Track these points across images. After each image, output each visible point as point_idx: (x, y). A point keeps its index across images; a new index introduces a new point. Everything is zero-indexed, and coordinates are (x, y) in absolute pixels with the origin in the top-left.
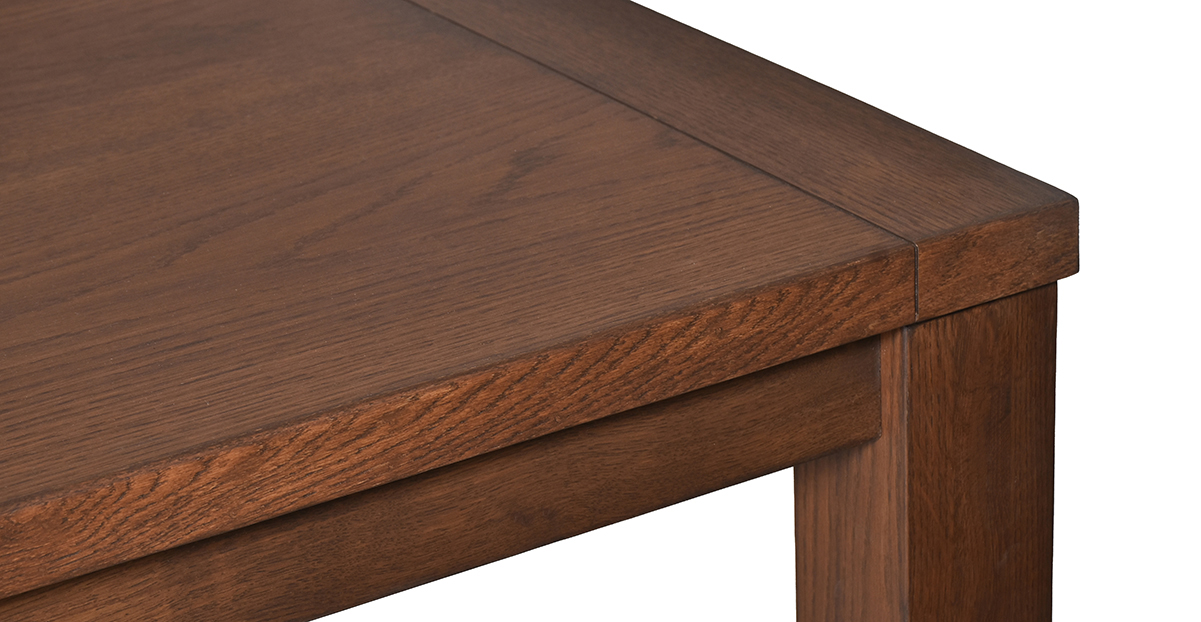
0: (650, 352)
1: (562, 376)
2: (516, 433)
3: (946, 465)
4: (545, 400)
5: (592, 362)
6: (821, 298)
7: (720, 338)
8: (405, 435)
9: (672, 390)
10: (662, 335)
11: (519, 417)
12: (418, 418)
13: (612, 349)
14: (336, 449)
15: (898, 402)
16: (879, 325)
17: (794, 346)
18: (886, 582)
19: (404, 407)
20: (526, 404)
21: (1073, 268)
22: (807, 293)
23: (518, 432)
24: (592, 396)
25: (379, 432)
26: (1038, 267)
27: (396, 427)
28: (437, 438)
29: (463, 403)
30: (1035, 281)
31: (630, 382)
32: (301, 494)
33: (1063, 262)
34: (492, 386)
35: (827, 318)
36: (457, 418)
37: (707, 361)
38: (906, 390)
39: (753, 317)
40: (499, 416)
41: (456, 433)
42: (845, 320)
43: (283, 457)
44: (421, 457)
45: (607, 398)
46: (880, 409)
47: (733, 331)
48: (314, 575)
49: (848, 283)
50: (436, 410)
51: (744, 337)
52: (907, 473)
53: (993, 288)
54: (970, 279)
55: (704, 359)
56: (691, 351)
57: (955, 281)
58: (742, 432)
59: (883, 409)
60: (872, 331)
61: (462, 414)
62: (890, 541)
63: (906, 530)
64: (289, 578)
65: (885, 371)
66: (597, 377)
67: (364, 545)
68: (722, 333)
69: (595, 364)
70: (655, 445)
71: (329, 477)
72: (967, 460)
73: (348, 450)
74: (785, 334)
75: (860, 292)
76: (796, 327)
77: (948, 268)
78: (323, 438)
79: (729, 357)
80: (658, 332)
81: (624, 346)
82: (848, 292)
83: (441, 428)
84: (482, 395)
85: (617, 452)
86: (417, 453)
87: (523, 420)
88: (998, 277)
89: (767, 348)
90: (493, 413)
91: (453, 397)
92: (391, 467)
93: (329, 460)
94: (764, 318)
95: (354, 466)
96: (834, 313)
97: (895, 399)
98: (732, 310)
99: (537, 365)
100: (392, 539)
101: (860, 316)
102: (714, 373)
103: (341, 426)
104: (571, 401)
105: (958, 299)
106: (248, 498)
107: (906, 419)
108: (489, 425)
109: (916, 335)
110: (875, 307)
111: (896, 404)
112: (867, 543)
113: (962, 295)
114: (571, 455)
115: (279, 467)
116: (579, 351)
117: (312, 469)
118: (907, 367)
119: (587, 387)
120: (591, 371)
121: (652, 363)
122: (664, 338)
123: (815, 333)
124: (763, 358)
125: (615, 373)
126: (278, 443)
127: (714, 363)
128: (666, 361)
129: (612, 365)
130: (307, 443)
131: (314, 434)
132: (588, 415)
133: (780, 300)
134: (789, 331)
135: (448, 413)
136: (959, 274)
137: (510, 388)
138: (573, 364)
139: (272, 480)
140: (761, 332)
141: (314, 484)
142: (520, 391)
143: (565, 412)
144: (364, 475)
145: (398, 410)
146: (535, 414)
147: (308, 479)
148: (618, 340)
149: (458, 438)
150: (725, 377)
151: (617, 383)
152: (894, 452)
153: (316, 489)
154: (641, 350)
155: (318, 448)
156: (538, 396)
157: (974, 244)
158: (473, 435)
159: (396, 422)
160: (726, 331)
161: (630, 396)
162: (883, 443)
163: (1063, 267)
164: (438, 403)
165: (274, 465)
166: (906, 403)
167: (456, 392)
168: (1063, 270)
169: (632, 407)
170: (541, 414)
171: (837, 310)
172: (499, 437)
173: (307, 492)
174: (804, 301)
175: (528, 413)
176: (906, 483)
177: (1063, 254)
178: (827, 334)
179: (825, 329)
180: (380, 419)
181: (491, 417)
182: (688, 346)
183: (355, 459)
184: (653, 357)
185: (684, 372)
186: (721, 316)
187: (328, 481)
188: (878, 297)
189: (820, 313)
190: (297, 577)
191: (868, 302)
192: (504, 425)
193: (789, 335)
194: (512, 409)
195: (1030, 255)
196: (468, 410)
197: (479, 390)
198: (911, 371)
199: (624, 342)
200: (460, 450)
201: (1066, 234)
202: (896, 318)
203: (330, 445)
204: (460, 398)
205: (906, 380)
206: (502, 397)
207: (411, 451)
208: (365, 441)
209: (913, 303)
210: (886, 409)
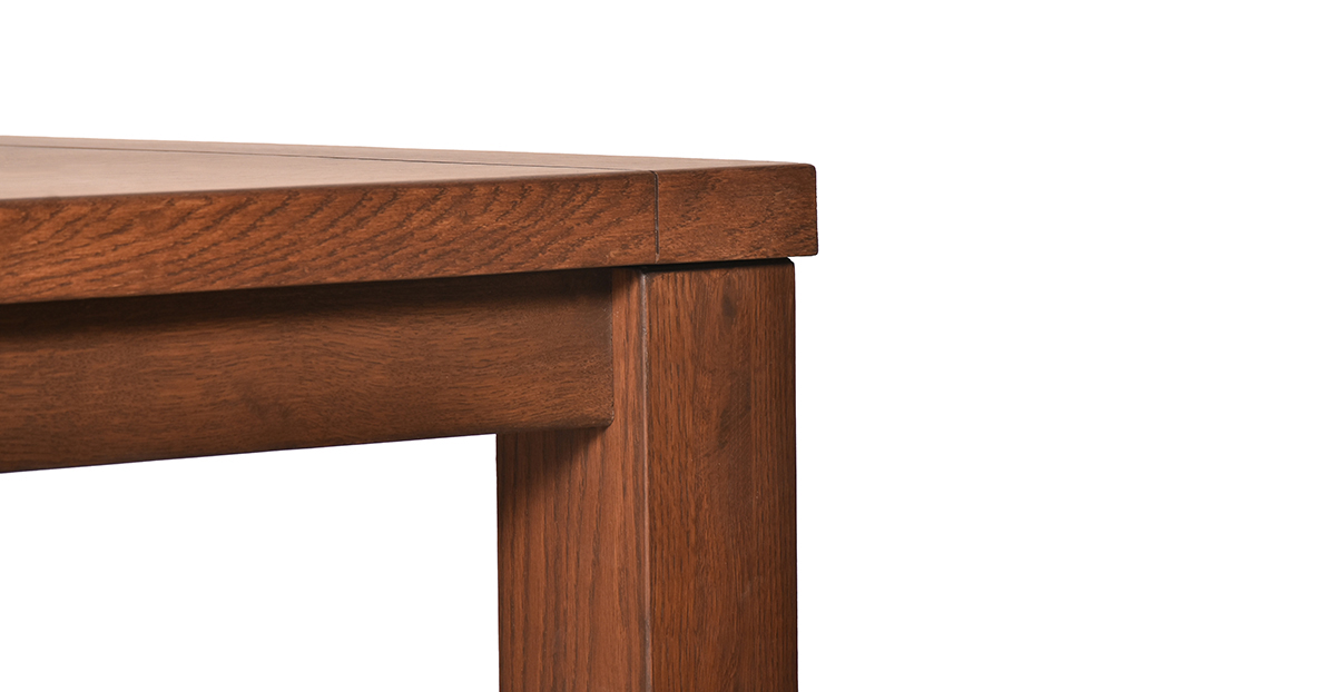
0: (396, 218)
1: (312, 221)
2: (266, 274)
3: (686, 454)
4: (295, 244)
5: (341, 213)
6: (563, 205)
7: (465, 224)
8: (159, 243)
9: (417, 269)
10: (408, 202)
11: (270, 256)
12: (173, 226)
13: (360, 203)
14: (93, 238)
15: (635, 368)
16: (620, 255)
17: (536, 254)
18: (620, 601)
19: (159, 210)
20: (277, 242)
21: (812, 249)
22: (549, 195)
23: (267, 274)
24: (341, 253)
25: (136, 231)
26: (778, 234)
27: (151, 230)
28: (190, 256)
29: (217, 222)
30: (774, 250)
31: (377, 248)
32: (59, 281)
33: (802, 236)
34: (244, 211)
35: (569, 231)
36: (209, 238)
37: (453, 246)
38: (645, 350)
39: (496, 207)
40: (251, 249)
41: (208, 256)
42: (586, 239)
43: (44, 232)
44: (174, 274)
45: (354, 259)
46: (612, 386)
47: (477, 218)
48: (52, 412)
49: (589, 196)
50: (190, 223)
51: (488, 229)
52: (646, 453)
53: (732, 245)
54: (709, 227)
55: (448, 243)
56: (435, 230)
57: (694, 225)
58: (475, 371)
59: (616, 384)
60: (613, 260)
61: (214, 235)
62: (626, 547)
63: (647, 524)
64: (27, 409)
65: (618, 338)
66: (345, 232)
67: (101, 392)
68: (466, 218)
69: (343, 217)
70: (389, 360)
71: (86, 270)
72: (708, 455)
73: (105, 243)
74: (528, 237)
75: (601, 211)
76: (538, 232)
77: (688, 208)
78: (82, 222)
79: (473, 248)
80: (405, 198)
81: (372, 203)
82: (589, 207)
83: (195, 246)
84: (234, 219)
85: (351, 356)
86: (171, 268)
87: (273, 260)
88: (737, 234)
89: (510, 249)
90: (244, 244)
91: (206, 213)
92: (146, 276)
93: (87, 250)
94: (508, 212)
95: (110, 265)
96: (576, 227)
97: (631, 366)
98: (477, 194)
99: (288, 199)
100: (129, 393)
101: (601, 239)
102: (458, 262)
103: (99, 214)
104: (319, 253)
105: (698, 247)
106: (9, 270)
107: (645, 386)
108: (241, 256)
109: (654, 284)
110: (616, 232)
111: (632, 372)
112: (596, 563)
113: (702, 244)
114: (306, 347)
115: (39, 243)
116: (329, 196)
117: (69, 255)
118: (645, 321)
119: (335, 241)
120: (339, 223)
121: (399, 232)
122: (411, 206)
123: (556, 245)
124: (506, 259)
125: (361, 234)
126: (40, 215)
127: (458, 251)
128: (412, 234)
129: (360, 222)
130: (67, 223)
131: (73, 215)
132: (336, 274)
133: (523, 197)
134: (532, 235)
135: (202, 230)
136: (698, 219)
137: (261, 219)
138: (322, 210)
139: (32, 256)
140: (504, 228)
141: (72, 274)
142: (271, 225)
143: (313, 263)
144: (119, 277)
145: (154, 212)
146: (284, 257)
147: (66, 265)
148: (365, 194)
149: (209, 262)
150: (469, 270)
151: (364, 245)
152: (630, 432)
153: (74, 279)
154: (387, 213)
155: (77, 232)
156: (287, 237)
157: (713, 188)
158: (225, 263)
159: (152, 226)
160: (471, 217)
161: (376, 265)
162: (615, 430)
163: (802, 241)
164: (193, 216)
165: (34, 239)
166: (645, 367)
167: (210, 207)
168: (802, 244)
169: (377, 278)
170: (291, 259)
171: (578, 224)
172: (249, 274)
173: (64, 280)
174: (546, 205)
175: (278, 254)
176: (646, 466)
177: (802, 227)
178: (568, 250)
179: (567, 243)
180: (136, 217)
181: (242, 248)
182: (433, 223)
183: (112, 256)
184: (400, 225)
185: (430, 252)
186: (465, 196)
187: (84, 274)
188: (619, 221)
189: (561, 223)
190: (36, 410)
191: (610, 224)
192: (254, 260)
193: (532, 239)
194: (262, 244)
195: (769, 218)
196: (220, 232)
197: (232, 211)
198: (650, 327)
199: (371, 199)
200: (212, 277)
201: (804, 203)
202: (637, 252)
203: (88, 232)
204: (213, 216)
205: (645, 339)
206: (253, 227)
207: (166, 263)
208: (121, 238)
209: (653, 239)
210: (620, 384)
